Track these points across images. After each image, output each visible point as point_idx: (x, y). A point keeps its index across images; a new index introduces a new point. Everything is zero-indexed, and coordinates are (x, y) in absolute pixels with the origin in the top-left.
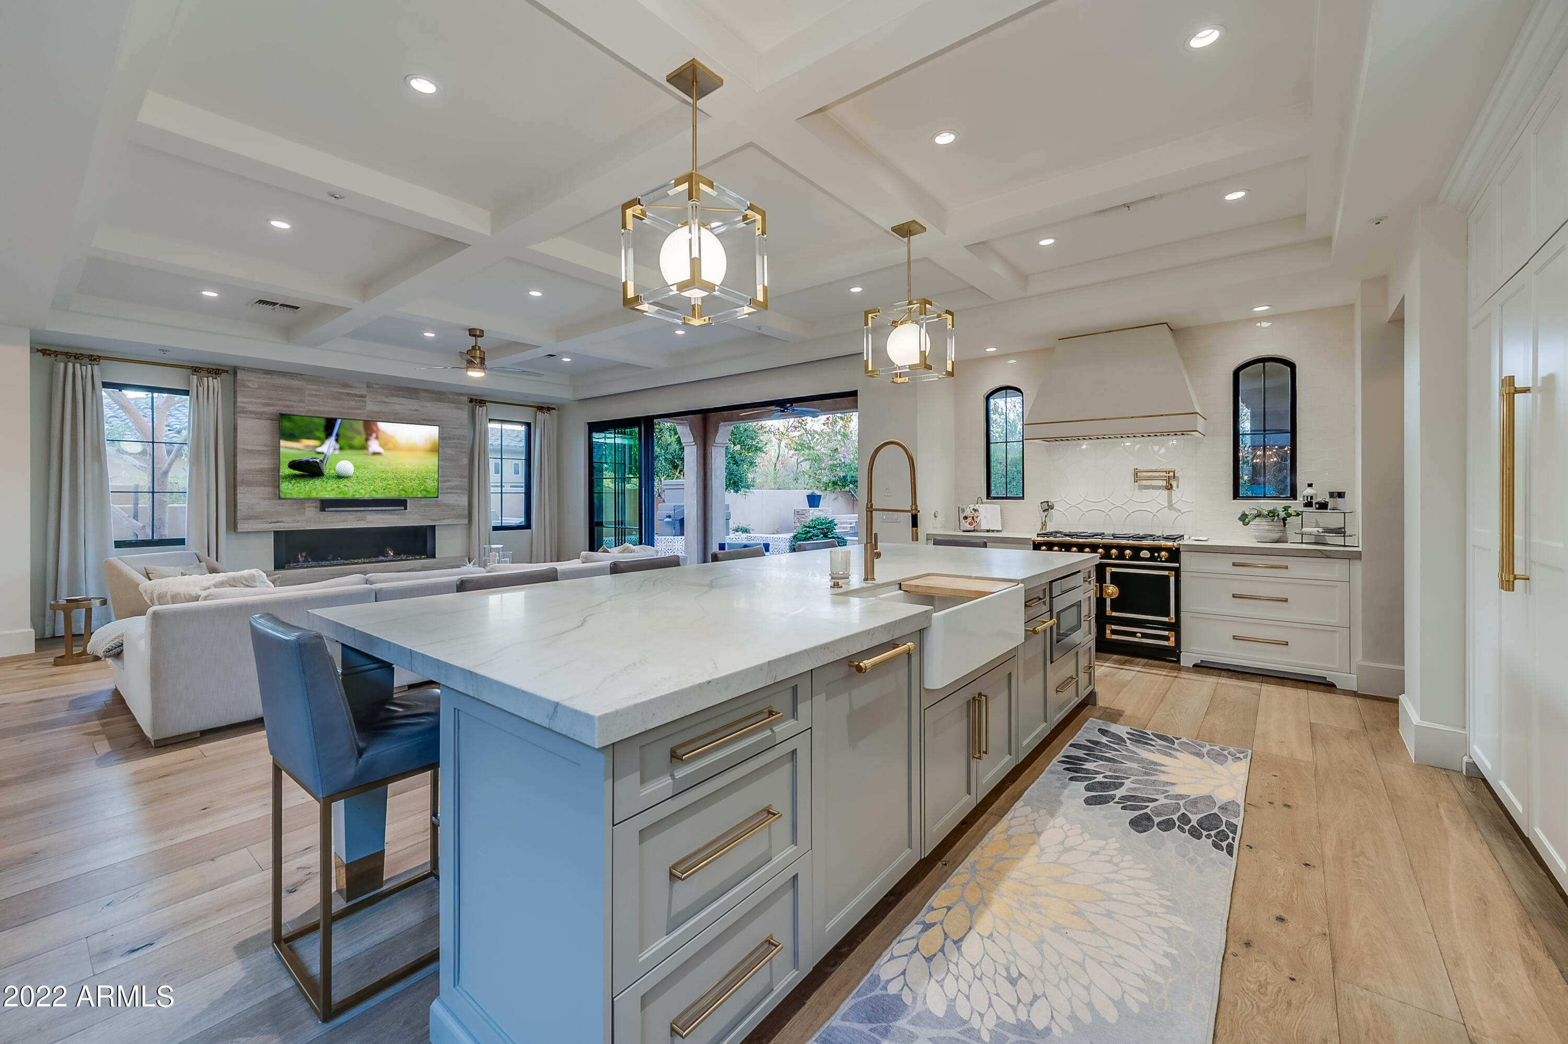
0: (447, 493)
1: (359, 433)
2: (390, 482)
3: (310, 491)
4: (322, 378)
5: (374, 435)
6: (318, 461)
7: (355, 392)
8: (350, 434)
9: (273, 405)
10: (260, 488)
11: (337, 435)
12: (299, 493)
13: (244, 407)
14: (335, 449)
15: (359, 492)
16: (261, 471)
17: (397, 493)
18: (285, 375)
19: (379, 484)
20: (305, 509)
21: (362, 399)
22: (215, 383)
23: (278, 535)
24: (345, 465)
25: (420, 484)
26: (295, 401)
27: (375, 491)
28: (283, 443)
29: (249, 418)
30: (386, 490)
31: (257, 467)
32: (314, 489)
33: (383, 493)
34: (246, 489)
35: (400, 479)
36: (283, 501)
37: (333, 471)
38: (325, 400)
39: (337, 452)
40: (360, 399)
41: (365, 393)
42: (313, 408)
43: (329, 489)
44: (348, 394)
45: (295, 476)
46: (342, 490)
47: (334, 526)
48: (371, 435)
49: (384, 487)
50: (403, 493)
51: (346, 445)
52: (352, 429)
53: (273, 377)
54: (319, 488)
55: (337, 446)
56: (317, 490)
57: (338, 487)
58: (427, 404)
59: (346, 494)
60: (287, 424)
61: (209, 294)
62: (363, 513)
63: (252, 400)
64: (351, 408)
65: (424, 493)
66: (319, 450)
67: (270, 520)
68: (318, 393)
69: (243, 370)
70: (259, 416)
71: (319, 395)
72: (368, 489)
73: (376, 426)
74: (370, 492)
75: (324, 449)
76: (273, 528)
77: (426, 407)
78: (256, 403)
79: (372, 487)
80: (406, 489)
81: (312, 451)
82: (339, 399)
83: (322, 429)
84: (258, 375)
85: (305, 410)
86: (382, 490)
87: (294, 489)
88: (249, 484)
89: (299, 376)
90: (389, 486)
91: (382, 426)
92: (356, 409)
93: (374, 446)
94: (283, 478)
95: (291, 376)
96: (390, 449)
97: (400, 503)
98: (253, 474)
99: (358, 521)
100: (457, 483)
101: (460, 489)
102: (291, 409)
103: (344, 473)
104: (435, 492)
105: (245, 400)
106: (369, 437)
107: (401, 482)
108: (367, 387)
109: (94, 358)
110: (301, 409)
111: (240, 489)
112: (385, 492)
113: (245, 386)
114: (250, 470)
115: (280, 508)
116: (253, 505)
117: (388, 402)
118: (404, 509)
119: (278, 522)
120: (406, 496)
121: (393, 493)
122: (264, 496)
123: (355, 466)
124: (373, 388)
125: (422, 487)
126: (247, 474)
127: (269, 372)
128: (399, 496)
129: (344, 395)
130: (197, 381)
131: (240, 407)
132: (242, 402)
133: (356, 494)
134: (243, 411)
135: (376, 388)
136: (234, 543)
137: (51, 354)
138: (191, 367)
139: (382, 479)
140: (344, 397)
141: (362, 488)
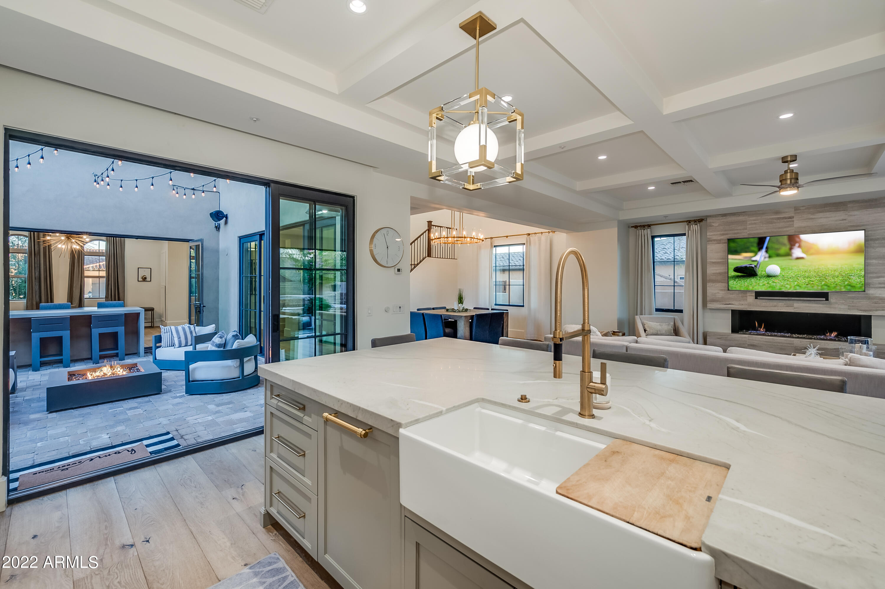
0: (880, 287)
1: (784, 245)
2: (812, 279)
3: (748, 286)
4: (759, 211)
5: (797, 245)
6: (753, 266)
7: (785, 216)
8: (776, 246)
9: (727, 234)
10: (719, 284)
11: (767, 248)
12: (740, 287)
13: (710, 238)
14: (765, 258)
15: (785, 287)
16: (720, 274)
17: (820, 288)
19: (802, 281)
20: (747, 297)
21: (790, 220)
22: (695, 227)
23: (734, 312)
24: (774, 268)
25: (843, 281)
26: (740, 230)
28: (730, 257)
29: (713, 244)
30: (809, 285)
31: (718, 271)
32: (751, 284)
33: (805, 287)
34: (711, 284)
35: (823, 277)
36: (731, 292)
37: (764, 273)
38: (761, 225)
39: (767, 259)
40: (789, 220)
41: (793, 215)
42: (752, 232)
43: (761, 284)
44: (779, 218)
45: (738, 277)
46: (771, 285)
48: (794, 245)
49: (807, 283)
50: (825, 287)
51: (773, 254)
52: (779, 243)
53: (727, 217)
54: (754, 284)
55: (767, 255)
56: (752, 285)
57: (768, 283)
58: (855, 213)
59: (775, 288)
60: (732, 245)
61: (651, 188)
62: (791, 302)
63: (715, 233)
64: (782, 228)
65: (849, 288)
66: (754, 259)
67: (724, 303)
68: (756, 222)
69: (711, 217)
70: (719, 241)
71: (757, 223)
72: (792, 284)
73: (799, 238)
74: (794, 287)
75: (757, 258)
76: (731, 308)
77: (854, 215)
78: (717, 235)
80: (829, 285)
81: (749, 260)
82: (772, 223)
83: (755, 245)
84: (719, 218)
85: (747, 234)
86: (805, 285)
87: (737, 284)
88: (714, 281)
89: (743, 213)
90: (812, 282)
91: (803, 237)
92: (785, 227)
93: (797, 252)
94: (730, 278)
95: (738, 214)
97: (824, 296)
98: (715, 276)
99: (787, 307)
102: (738, 235)
103: (772, 274)
104: (863, 287)
105: (711, 234)
106: (793, 247)
107: (823, 279)
108: (795, 210)
109: (649, 226)
110: (744, 234)
111: (709, 285)
112: (808, 287)
113: (711, 226)
114: (714, 273)
115: (731, 296)
116: (715, 293)
117: (815, 218)
118: (826, 300)
119: (730, 304)
120: (829, 290)
121: (815, 288)
122: (721, 288)
123: (781, 268)
124: (800, 210)
125: (823, 283)
126: (712, 276)
127: (725, 215)
128: (822, 289)
129: (776, 220)
130: (689, 228)
131: (709, 238)
132: (709, 235)
133: (782, 287)
134: (710, 240)
135: (803, 210)
136: (708, 314)
137: (636, 227)
138: (687, 221)
139: (804, 277)
140: (775, 221)
141: (787, 284)
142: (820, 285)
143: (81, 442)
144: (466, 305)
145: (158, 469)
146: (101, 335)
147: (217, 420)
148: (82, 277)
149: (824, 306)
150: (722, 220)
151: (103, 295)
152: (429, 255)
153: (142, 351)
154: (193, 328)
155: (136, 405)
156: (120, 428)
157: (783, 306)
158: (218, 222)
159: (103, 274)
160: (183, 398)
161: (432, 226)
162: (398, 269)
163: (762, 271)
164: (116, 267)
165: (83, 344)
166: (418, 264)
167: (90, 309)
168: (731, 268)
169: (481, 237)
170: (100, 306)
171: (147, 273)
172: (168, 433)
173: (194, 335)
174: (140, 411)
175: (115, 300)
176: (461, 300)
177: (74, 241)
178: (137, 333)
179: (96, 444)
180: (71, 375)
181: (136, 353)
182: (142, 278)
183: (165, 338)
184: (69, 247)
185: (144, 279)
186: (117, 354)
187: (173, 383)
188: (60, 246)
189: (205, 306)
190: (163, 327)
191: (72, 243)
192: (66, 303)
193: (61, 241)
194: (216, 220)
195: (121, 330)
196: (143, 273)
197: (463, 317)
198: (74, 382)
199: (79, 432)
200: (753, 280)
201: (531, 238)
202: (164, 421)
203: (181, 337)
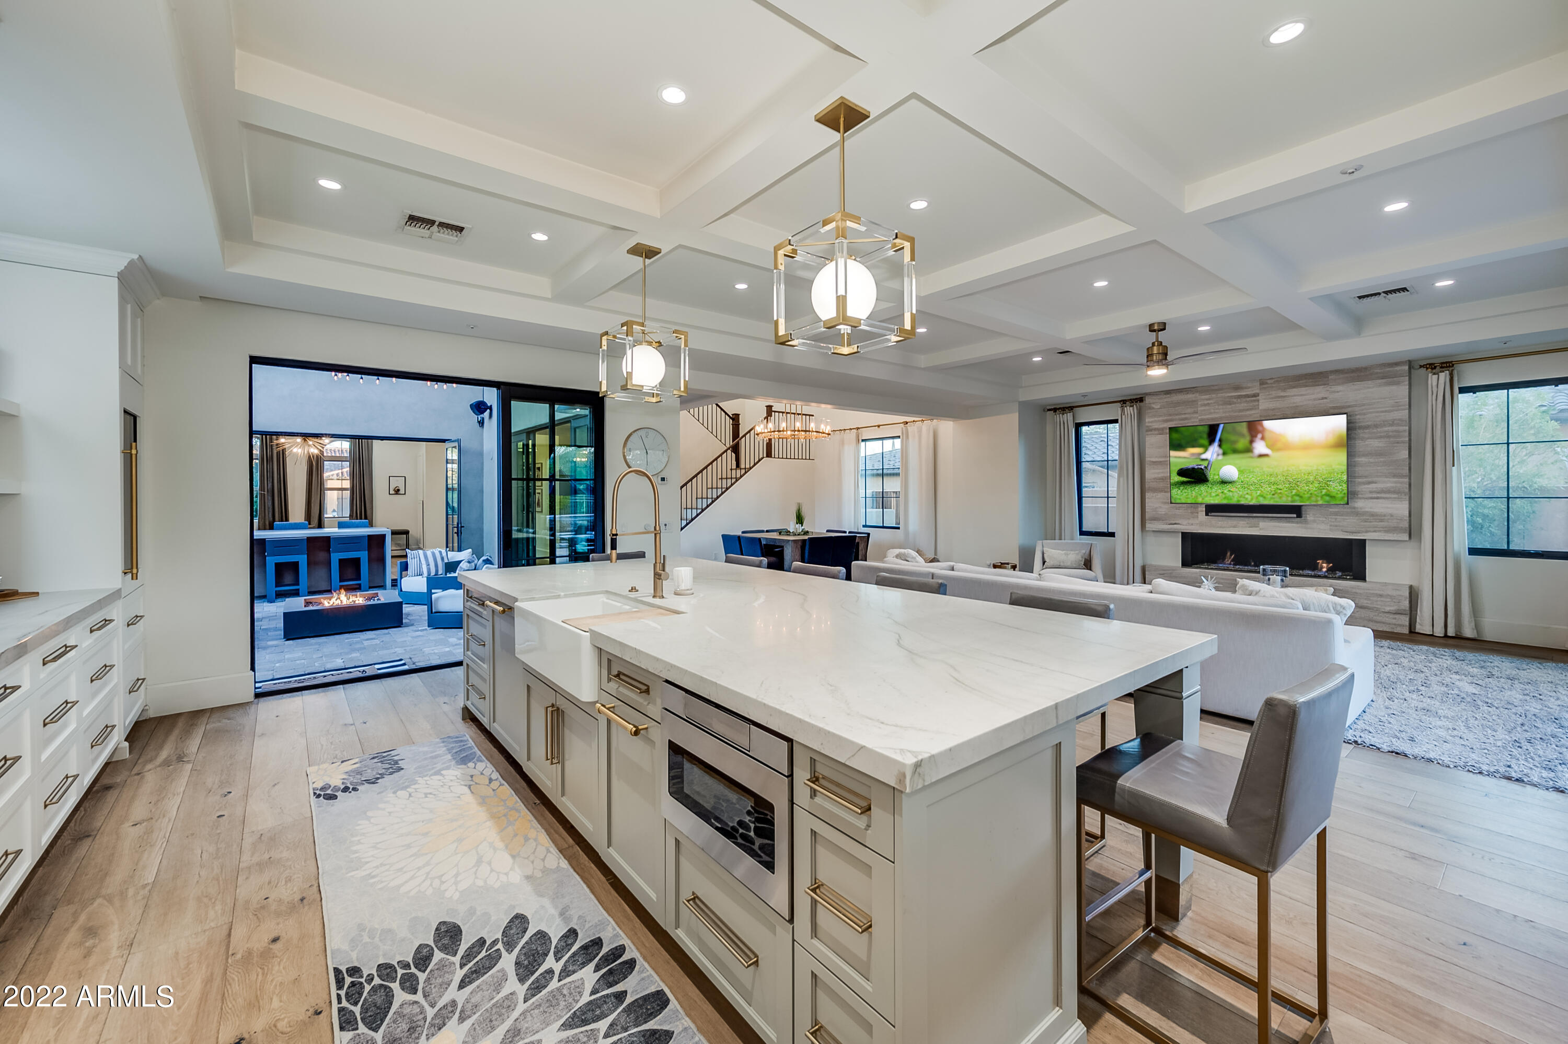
0: (1372, 498)
1: (1243, 435)
2: (1280, 487)
3: (1196, 497)
4: (1213, 386)
5: (1260, 436)
6: (1203, 467)
7: (1247, 393)
8: (1233, 438)
9: (1169, 421)
10: (1161, 494)
11: (1220, 440)
12: (1187, 498)
13: (1151, 426)
14: (1218, 455)
15: (1244, 498)
16: (1161, 479)
17: (1290, 499)
18: (1181, 392)
19: (1267, 489)
20: (1196, 513)
21: (1254, 398)
22: (1129, 410)
23: (1183, 536)
24: (1229, 470)
25: (1320, 488)
26: (1189, 413)
27: (1262, 496)
28: (1173, 453)
29: (1154, 434)
30: (1276, 495)
31: (1159, 476)
32: (1200, 494)
33: (1271, 498)
34: (1152, 495)
35: (1294, 484)
36: (1177, 505)
37: (1217, 477)
38: (1217, 407)
39: (1221, 457)
40: (1252, 399)
41: (1257, 391)
42: (1205, 417)
43: (1214, 494)
44: (1239, 397)
45: (1183, 483)
46: (1227, 495)
47: (1226, 531)
48: (1256, 436)
49: (1273, 492)
50: (1297, 498)
51: (1229, 450)
52: (1235, 432)
53: (1172, 395)
54: (1204, 493)
55: (1221, 451)
56: (1202, 495)
57: (1223, 492)
58: (1340, 388)
59: (1231, 499)
60: (1176, 436)
61: (1037, 359)
62: (1256, 520)
63: (1155, 419)
64: (1243, 410)
65: (1327, 498)
66: (1204, 456)
67: (1170, 522)
68: (1209, 402)
69: (1151, 395)
70: (1160, 431)
71: (1211, 403)
72: (1255, 495)
73: (1262, 425)
74: (1257, 498)
75: (1208, 455)
76: (1181, 529)
77: (1338, 392)
78: (1159, 421)
79: (1259, 492)
80: (1301, 494)
81: (1197, 458)
82: (1230, 403)
83: (1205, 436)
84: (1161, 396)
85: (1197, 420)
86: (1271, 496)
87: (1182, 493)
88: (1155, 490)
89: (1193, 389)
90: (1279, 491)
91: (1267, 424)
92: (1248, 410)
93: (1260, 447)
94: (1173, 485)
95: (1186, 391)
96: (1279, 450)
97: (1296, 511)
98: (1156, 482)
99: (1249, 527)
100: (1389, 485)
101: (1394, 492)
102: (1186, 421)
103: (1228, 478)
104: (1343, 498)
105: (1152, 420)
106: (1254, 439)
107: (1294, 485)
108: (1260, 384)
109: (1071, 408)
110: (1194, 421)
111: (1148, 495)
112: (1274, 498)
113: (1150, 408)
114: (1154, 479)
115: (1177, 512)
116: (1156, 508)
117: (1286, 396)
118: (1297, 517)
119: (1175, 524)
120: (1301, 502)
121: (1284, 499)
122: (1164, 501)
123: (1239, 471)
124: (1267, 383)
125: (1324, 491)
126: (1152, 482)
127: (1168, 392)
128: (1292, 501)
129: (1235, 398)
130: (1123, 411)
131: (1148, 426)
132: (1149, 422)
133: (1242, 499)
134: (1150, 430)
135: (1271, 383)
136: (1151, 539)
137: (1055, 410)
138: (1120, 401)
139: (1270, 483)
140: (1235, 400)
141: (1247, 494)
142: (1320, 495)
143: (316, 664)
144: (806, 527)
145: (383, 682)
146: (341, 561)
147: (454, 651)
148: (322, 489)
149: (1298, 525)
150: (1165, 400)
151: (347, 513)
152: (769, 455)
153: (389, 583)
154: (445, 553)
155: (374, 636)
156: (354, 655)
157: (1246, 527)
158: (482, 416)
159: (347, 484)
160: (425, 632)
161: (773, 413)
162: (662, 478)
163: (1214, 474)
164: (362, 475)
165: (321, 572)
166: (751, 468)
167: (329, 530)
168: (1175, 469)
169: (828, 429)
170: (341, 525)
171: (399, 483)
172: (401, 660)
173: (446, 561)
174: (377, 642)
175: (361, 519)
176: (800, 520)
177: (311, 443)
178: (382, 560)
179: (329, 666)
180: (307, 603)
181: (382, 586)
182: (394, 490)
183: (412, 563)
184: (306, 452)
185: (397, 491)
186: (360, 585)
187: (418, 617)
188: (295, 450)
189: (463, 527)
190: (409, 551)
191: (309, 446)
192: (303, 521)
193: (296, 444)
194: (478, 413)
195: (363, 555)
196: (397, 483)
197: (790, 542)
198: (311, 608)
199: (314, 656)
200: (1202, 488)
201: (909, 428)
202: (399, 650)
203: (430, 564)
